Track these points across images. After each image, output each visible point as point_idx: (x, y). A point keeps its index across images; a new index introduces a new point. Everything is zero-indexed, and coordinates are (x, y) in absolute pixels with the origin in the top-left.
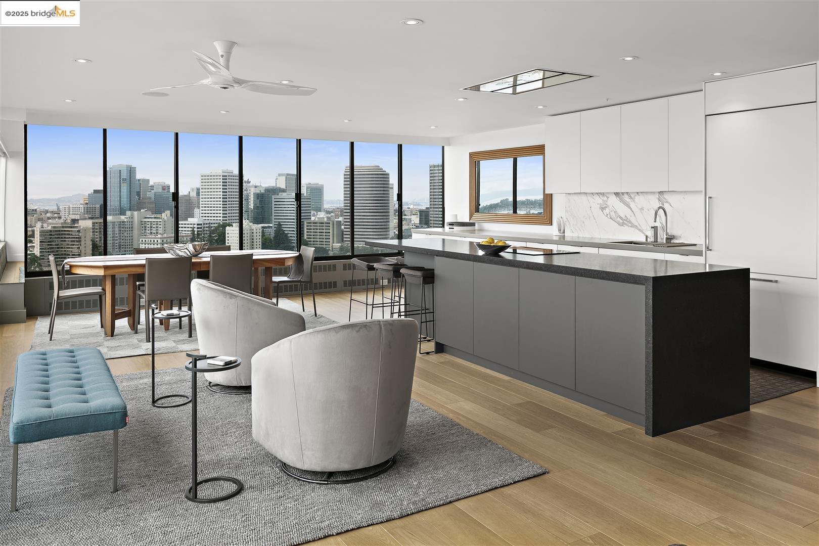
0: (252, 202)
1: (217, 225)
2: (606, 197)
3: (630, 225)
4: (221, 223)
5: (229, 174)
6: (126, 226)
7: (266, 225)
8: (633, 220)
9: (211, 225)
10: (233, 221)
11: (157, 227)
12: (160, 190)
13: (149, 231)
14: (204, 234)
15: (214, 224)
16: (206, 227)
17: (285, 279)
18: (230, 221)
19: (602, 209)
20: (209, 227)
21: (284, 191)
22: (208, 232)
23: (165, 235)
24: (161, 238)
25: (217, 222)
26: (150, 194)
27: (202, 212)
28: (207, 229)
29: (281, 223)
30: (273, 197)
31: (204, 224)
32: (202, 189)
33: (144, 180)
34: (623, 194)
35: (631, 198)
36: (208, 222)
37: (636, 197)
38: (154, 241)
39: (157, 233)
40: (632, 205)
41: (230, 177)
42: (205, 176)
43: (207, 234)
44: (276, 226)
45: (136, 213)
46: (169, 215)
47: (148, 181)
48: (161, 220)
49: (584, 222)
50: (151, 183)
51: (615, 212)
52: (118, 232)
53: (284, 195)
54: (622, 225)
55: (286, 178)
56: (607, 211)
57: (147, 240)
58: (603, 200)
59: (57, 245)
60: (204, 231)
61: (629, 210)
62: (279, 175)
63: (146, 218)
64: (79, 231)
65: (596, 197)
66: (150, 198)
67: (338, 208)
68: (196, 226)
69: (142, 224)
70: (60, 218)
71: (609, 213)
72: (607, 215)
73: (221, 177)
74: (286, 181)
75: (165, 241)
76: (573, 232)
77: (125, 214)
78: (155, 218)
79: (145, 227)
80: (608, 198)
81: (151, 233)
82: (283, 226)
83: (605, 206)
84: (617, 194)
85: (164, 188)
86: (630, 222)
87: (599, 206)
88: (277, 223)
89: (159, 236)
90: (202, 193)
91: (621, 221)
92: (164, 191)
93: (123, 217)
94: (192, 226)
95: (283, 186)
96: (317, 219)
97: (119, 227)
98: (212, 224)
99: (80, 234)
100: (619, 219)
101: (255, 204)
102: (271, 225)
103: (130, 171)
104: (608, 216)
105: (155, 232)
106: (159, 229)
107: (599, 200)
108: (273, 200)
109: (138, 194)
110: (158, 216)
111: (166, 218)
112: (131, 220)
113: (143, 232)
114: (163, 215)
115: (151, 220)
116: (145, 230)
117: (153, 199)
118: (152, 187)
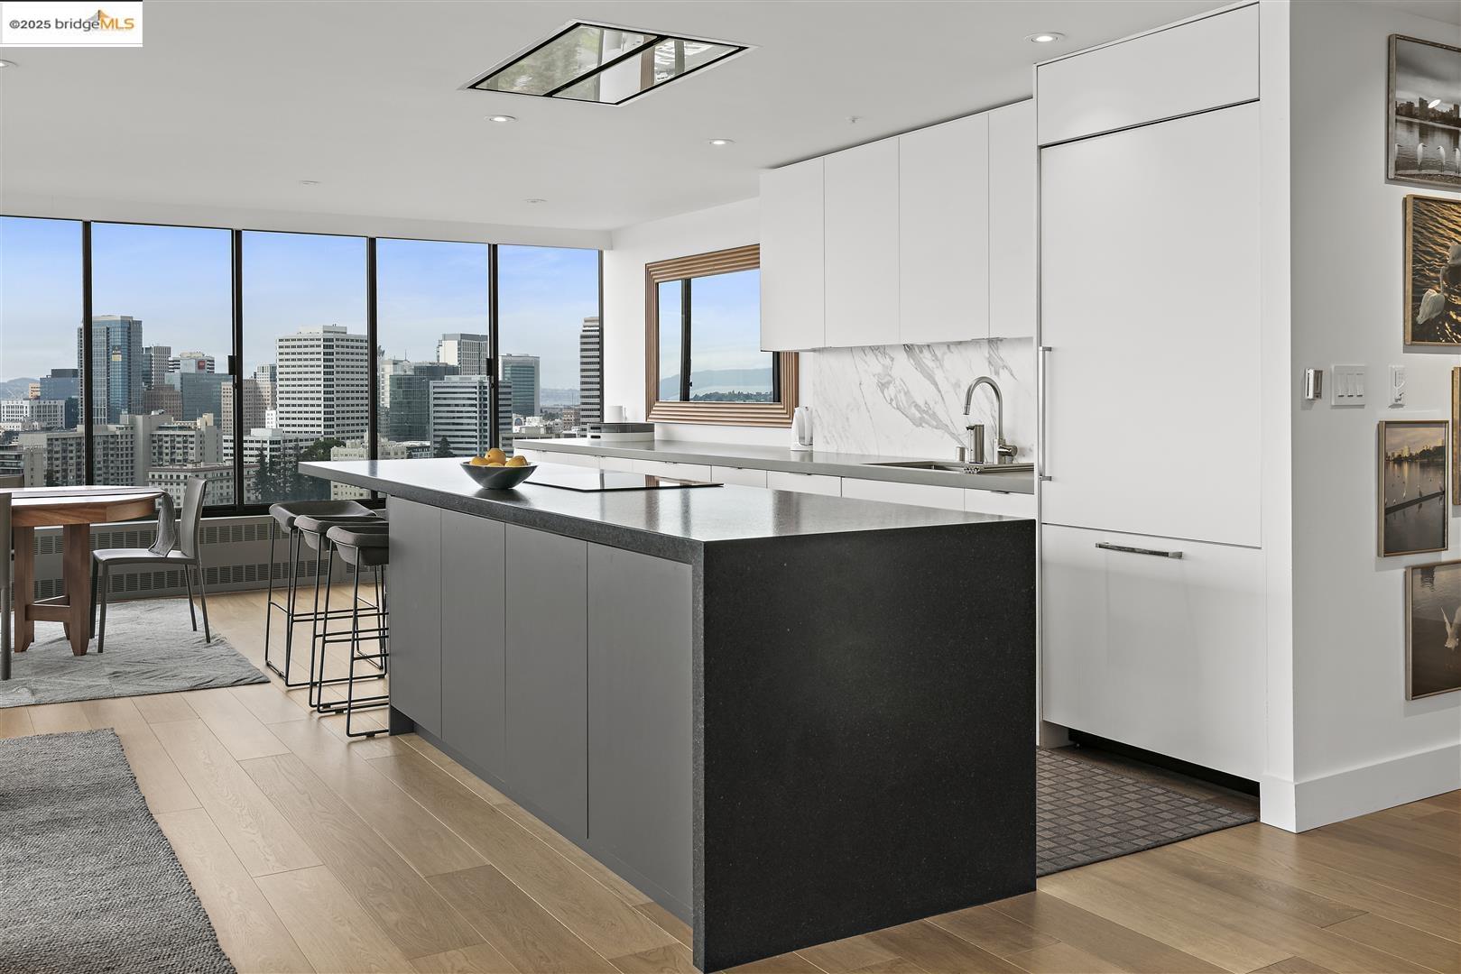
0: (387, 394)
1: (312, 443)
2: (890, 357)
3: (935, 423)
4: (322, 439)
5: (339, 336)
6: (120, 446)
7: (417, 444)
8: (939, 410)
9: (301, 444)
10: (346, 435)
12: (193, 369)
13: (168, 458)
14: (285, 463)
15: (306, 440)
16: (290, 448)
17: (143, 553)
18: (341, 435)
19: (883, 386)
20: (296, 448)
21: (453, 371)
22: (293, 459)
23: (202, 465)
24: (192, 471)
25: (313, 436)
26: (173, 378)
27: (282, 415)
28: (291, 452)
29: (449, 440)
30: (432, 383)
31: (285, 441)
32: (281, 367)
33: (159, 349)
34: (921, 348)
35: (937, 359)
36: (293, 436)
37: (945, 357)
38: (178, 477)
39: (185, 460)
40: (939, 376)
41: (340, 343)
42: (287, 340)
43: (291, 462)
44: (437, 445)
45: (140, 418)
46: (211, 423)
47: (168, 350)
49: (848, 419)
50: (174, 355)
51: (905, 394)
53: (455, 378)
54: (919, 423)
55: (459, 344)
56: (891, 391)
57: (163, 475)
58: (883, 365)
60: (285, 456)
61: (933, 387)
62: (445, 337)
63: (161, 428)
64: (18, 455)
65: (871, 358)
66: (172, 386)
67: (569, 408)
68: (267, 445)
69: (154, 442)
71: (896, 397)
72: (891, 400)
73: (321, 343)
74: (459, 349)
76: (828, 443)
77: (117, 421)
78: (181, 428)
79: (161, 447)
80: (892, 360)
81: (173, 461)
82: (452, 445)
83: (888, 378)
84: (908, 348)
85: (201, 365)
86: (934, 416)
87: (875, 380)
88: (440, 439)
89: (190, 466)
90: (282, 376)
91: (918, 415)
92: (202, 371)
93: (112, 427)
94: (259, 445)
95: (452, 361)
96: (524, 431)
97: (104, 449)
98: (301, 440)
99: (24, 463)
100: (913, 410)
101: (393, 394)
102: (428, 443)
103: (129, 329)
104: (894, 403)
105: (180, 458)
106: (190, 451)
107: (874, 364)
108: (432, 390)
109: (147, 377)
110: (187, 423)
111: (203, 429)
112: (129, 432)
113: (155, 457)
114: (198, 422)
115: (172, 432)
116: (161, 453)
117: (178, 386)
118: (176, 363)
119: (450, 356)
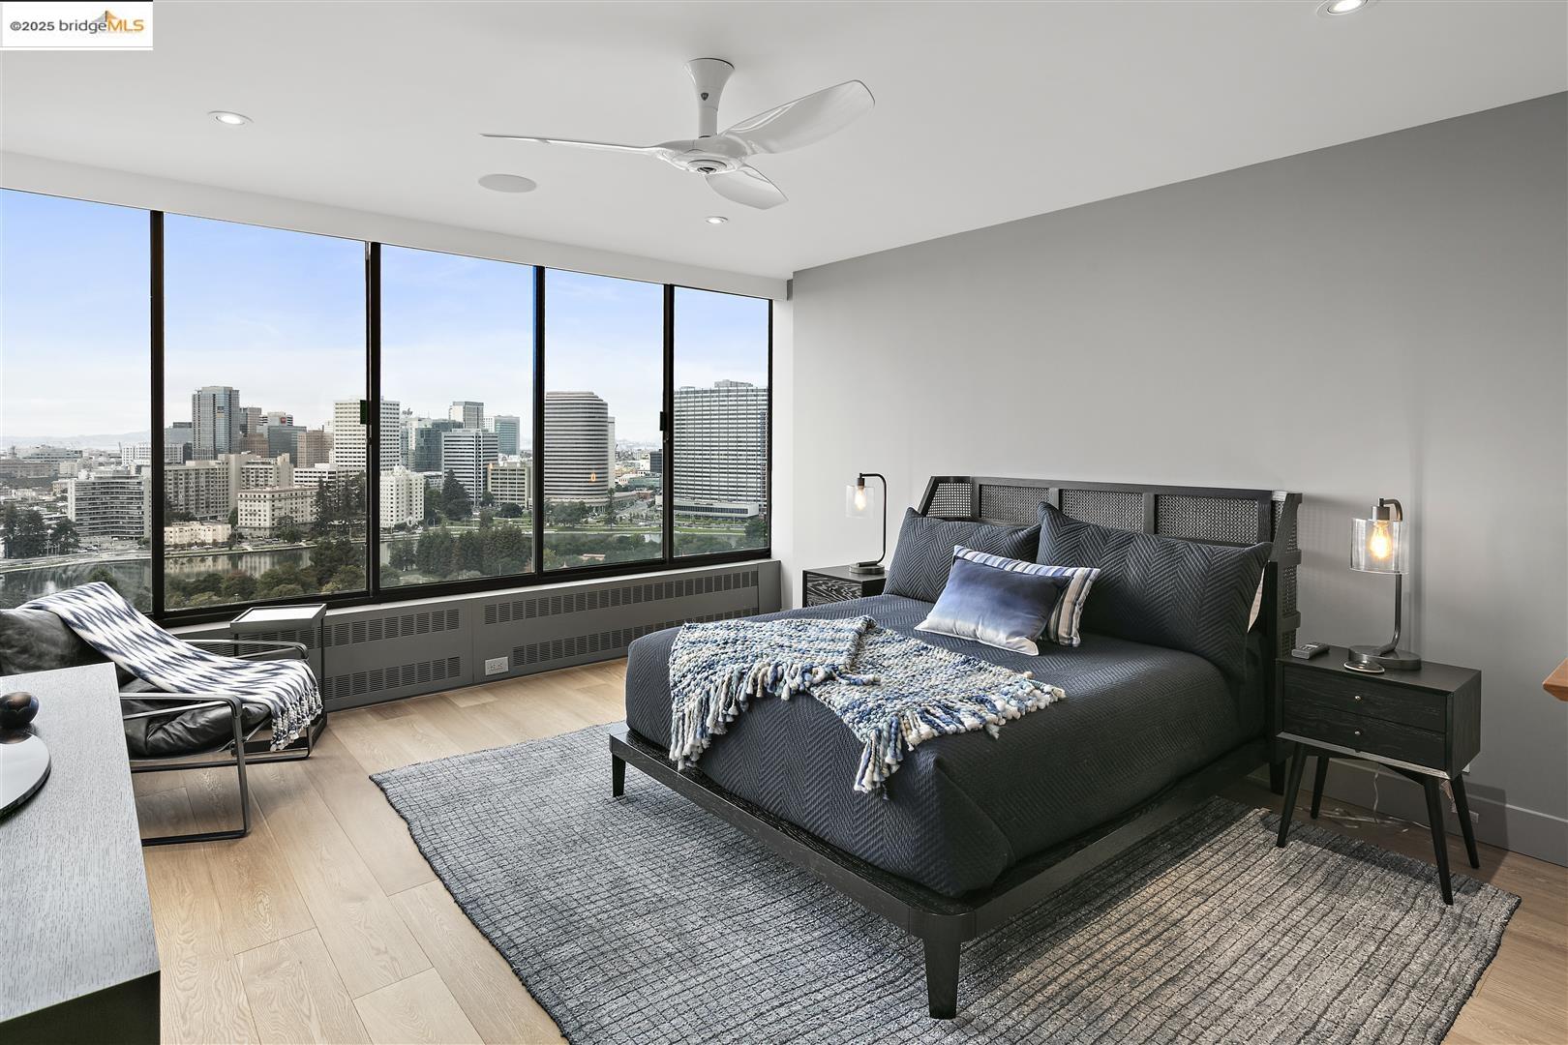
0: (414, 441)
6: (218, 476)
7: (433, 473)
9: (350, 474)
11: (266, 477)
12: (277, 423)
21: (459, 426)
23: (277, 488)
24: (270, 492)
25: (359, 468)
26: (262, 429)
27: (337, 455)
28: (343, 479)
29: (454, 471)
30: (443, 434)
31: (339, 472)
33: (252, 410)
36: (345, 469)
39: (266, 485)
45: (234, 456)
46: (288, 460)
47: (260, 410)
48: (271, 467)
50: (264, 413)
52: (204, 484)
53: (459, 431)
55: (464, 408)
57: (249, 495)
59: (104, 503)
60: (339, 482)
62: (454, 404)
63: (248, 463)
64: (139, 483)
66: (262, 435)
68: (326, 475)
69: (244, 473)
70: (120, 463)
74: (464, 411)
75: (277, 495)
77: (216, 458)
78: (263, 463)
79: (248, 476)
81: (257, 485)
82: (456, 475)
85: (283, 420)
88: (449, 471)
89: (268, 489)
92: (283, 425)
93: (213, 463)
94: (319, 475)
95: (460, 419)
96: (506, 465)
97: (207, 477)
99: (142, 488)
101: (418, 444)
102: (440, 473)
103: (230, 395)
105: (263, 483)
106: (269, 479)
108: (443, 439)
109: (244, 428)
110: (267, 460)
111: (280, 464)
112: (225, 466)
113: (244, 483)
114: (278, 458)
115: (257, 466)
116: (248, 481)
117: (266, 435)
118: (265, 419)
119: (458, 416)
